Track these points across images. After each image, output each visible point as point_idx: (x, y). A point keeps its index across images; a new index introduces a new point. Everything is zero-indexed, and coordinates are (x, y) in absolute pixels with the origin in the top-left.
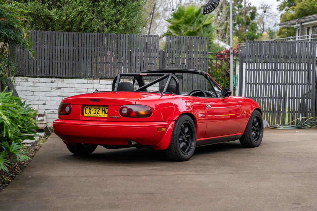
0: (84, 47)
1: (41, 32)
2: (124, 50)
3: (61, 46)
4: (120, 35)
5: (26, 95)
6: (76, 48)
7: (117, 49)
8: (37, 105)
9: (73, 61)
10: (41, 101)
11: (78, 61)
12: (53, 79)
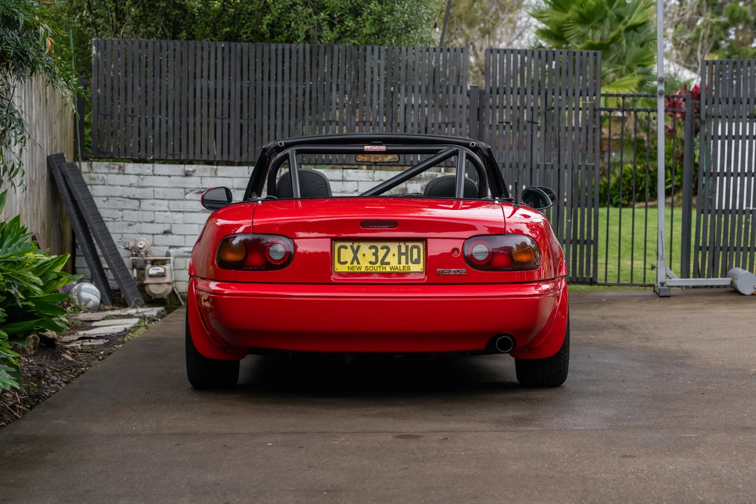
0: (269, 80)
1: (158, 44)
2: (376, 88)
3: (209, 78)
4: (365, 50)
5: (121, 210)
6: (248, 84)
7: (355, 85)
8: (148, 234)
9: (241, 118)
10: (158, 223)
11: (255, 118)
12: (189, 168)
